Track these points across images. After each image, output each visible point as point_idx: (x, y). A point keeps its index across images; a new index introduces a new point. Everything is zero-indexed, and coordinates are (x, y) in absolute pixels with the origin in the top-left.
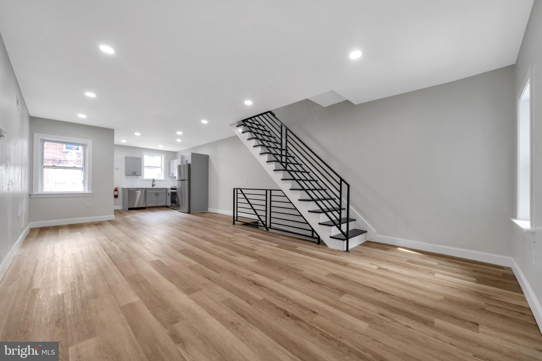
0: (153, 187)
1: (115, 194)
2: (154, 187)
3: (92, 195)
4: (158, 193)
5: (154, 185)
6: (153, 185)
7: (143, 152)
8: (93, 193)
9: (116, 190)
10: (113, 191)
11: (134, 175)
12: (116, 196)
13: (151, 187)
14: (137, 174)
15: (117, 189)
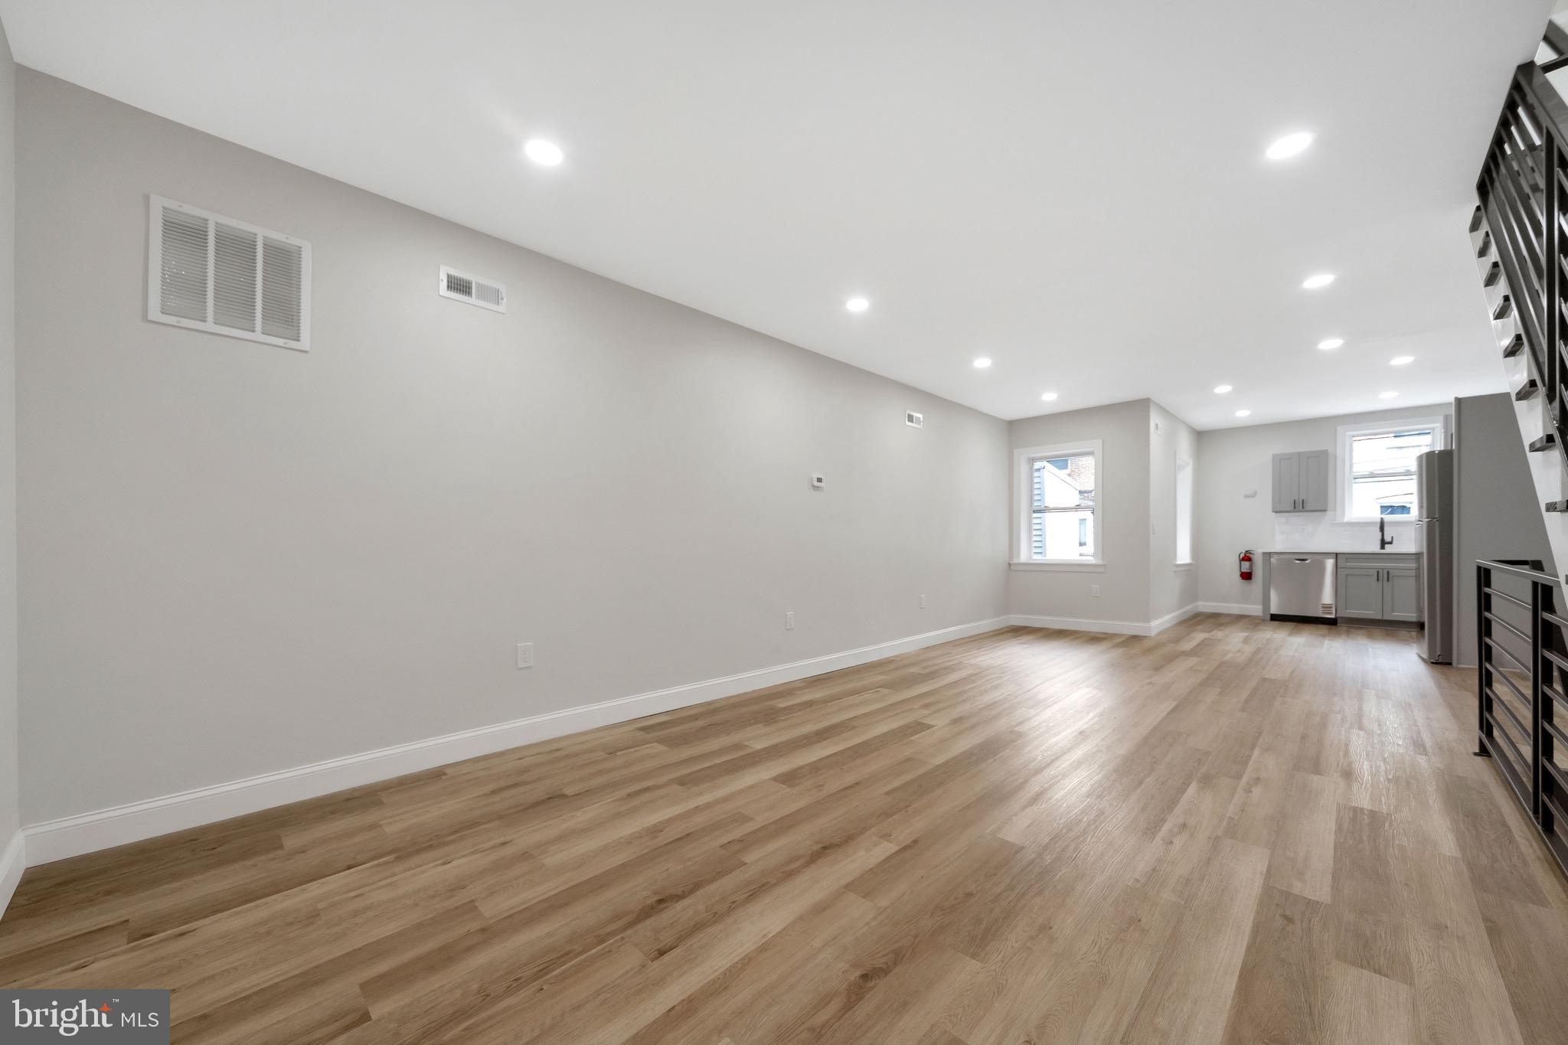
0: (1383, 547)
1: (1243, 571)
2: (1389, 549)
3: (1102, 570)
4: (1388, 572)
5: (1391, 543)
6: (1383, 543)
7: (1340, 429)
8: (1105, 565)
9: (1247, 558)
10: (1238, 562)
11: (1296, 511)
12: (1247, 576)
13: (1375, 548)
14: (1308, 507)
15: (1251, 556)
